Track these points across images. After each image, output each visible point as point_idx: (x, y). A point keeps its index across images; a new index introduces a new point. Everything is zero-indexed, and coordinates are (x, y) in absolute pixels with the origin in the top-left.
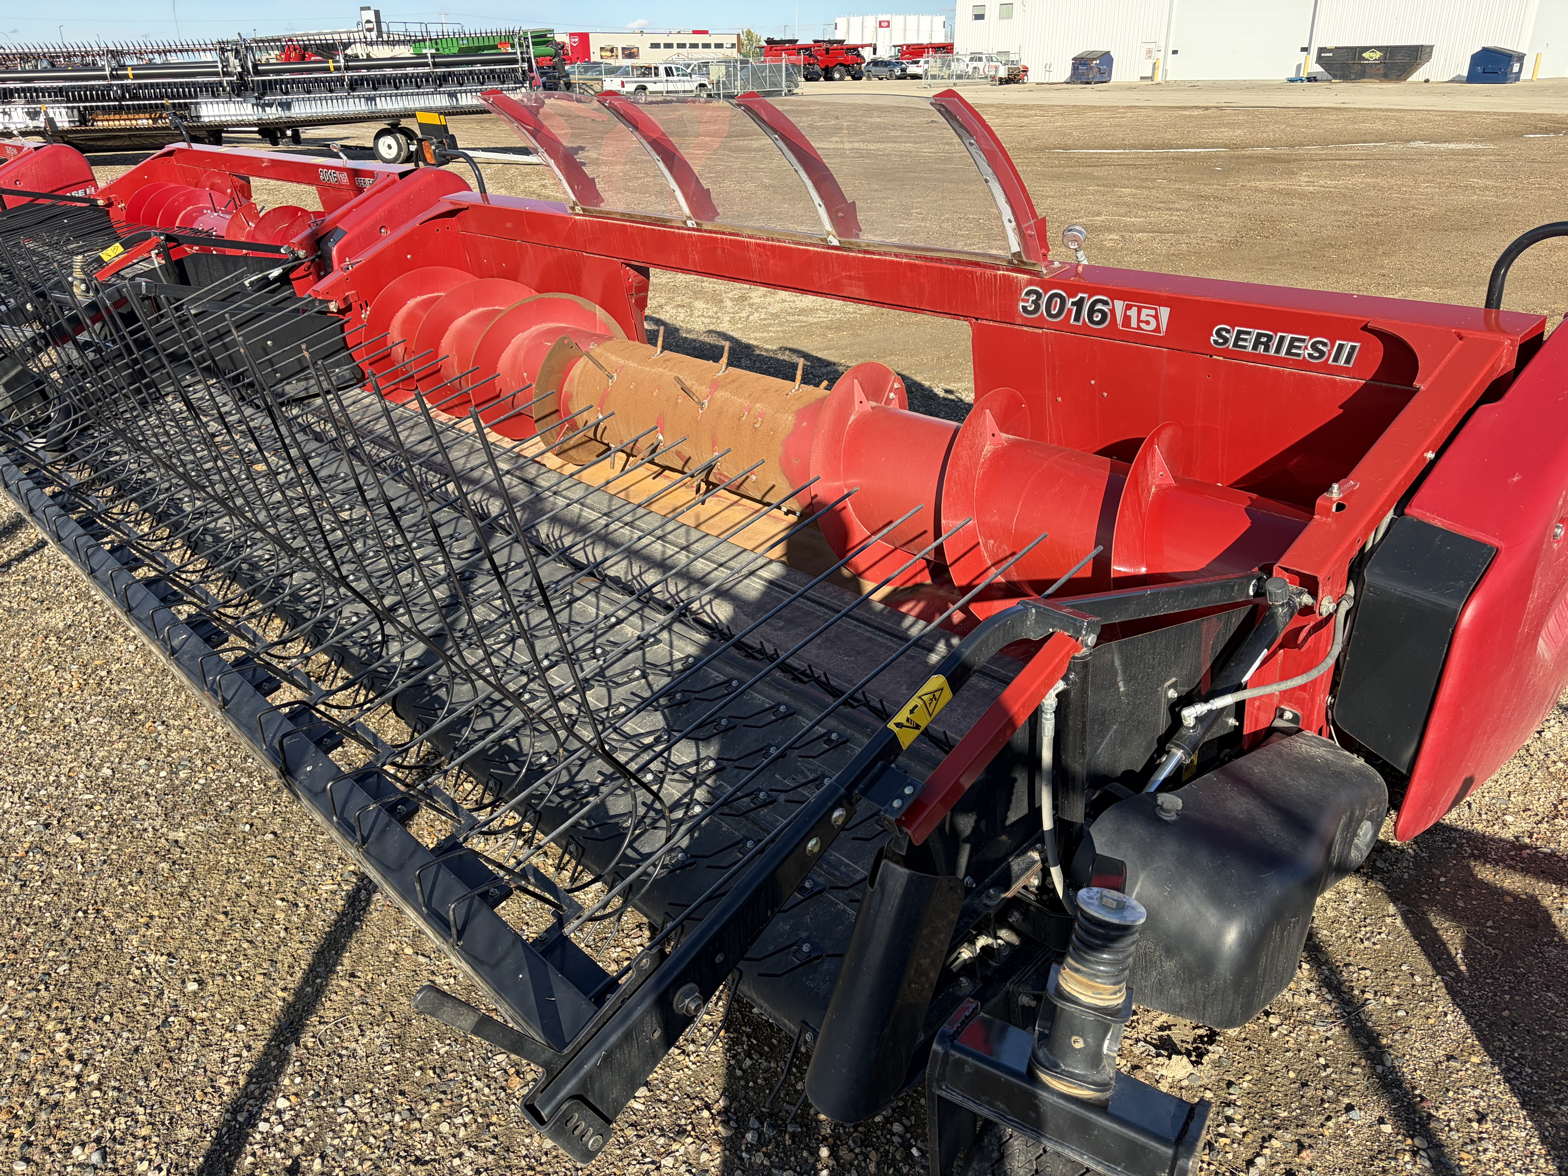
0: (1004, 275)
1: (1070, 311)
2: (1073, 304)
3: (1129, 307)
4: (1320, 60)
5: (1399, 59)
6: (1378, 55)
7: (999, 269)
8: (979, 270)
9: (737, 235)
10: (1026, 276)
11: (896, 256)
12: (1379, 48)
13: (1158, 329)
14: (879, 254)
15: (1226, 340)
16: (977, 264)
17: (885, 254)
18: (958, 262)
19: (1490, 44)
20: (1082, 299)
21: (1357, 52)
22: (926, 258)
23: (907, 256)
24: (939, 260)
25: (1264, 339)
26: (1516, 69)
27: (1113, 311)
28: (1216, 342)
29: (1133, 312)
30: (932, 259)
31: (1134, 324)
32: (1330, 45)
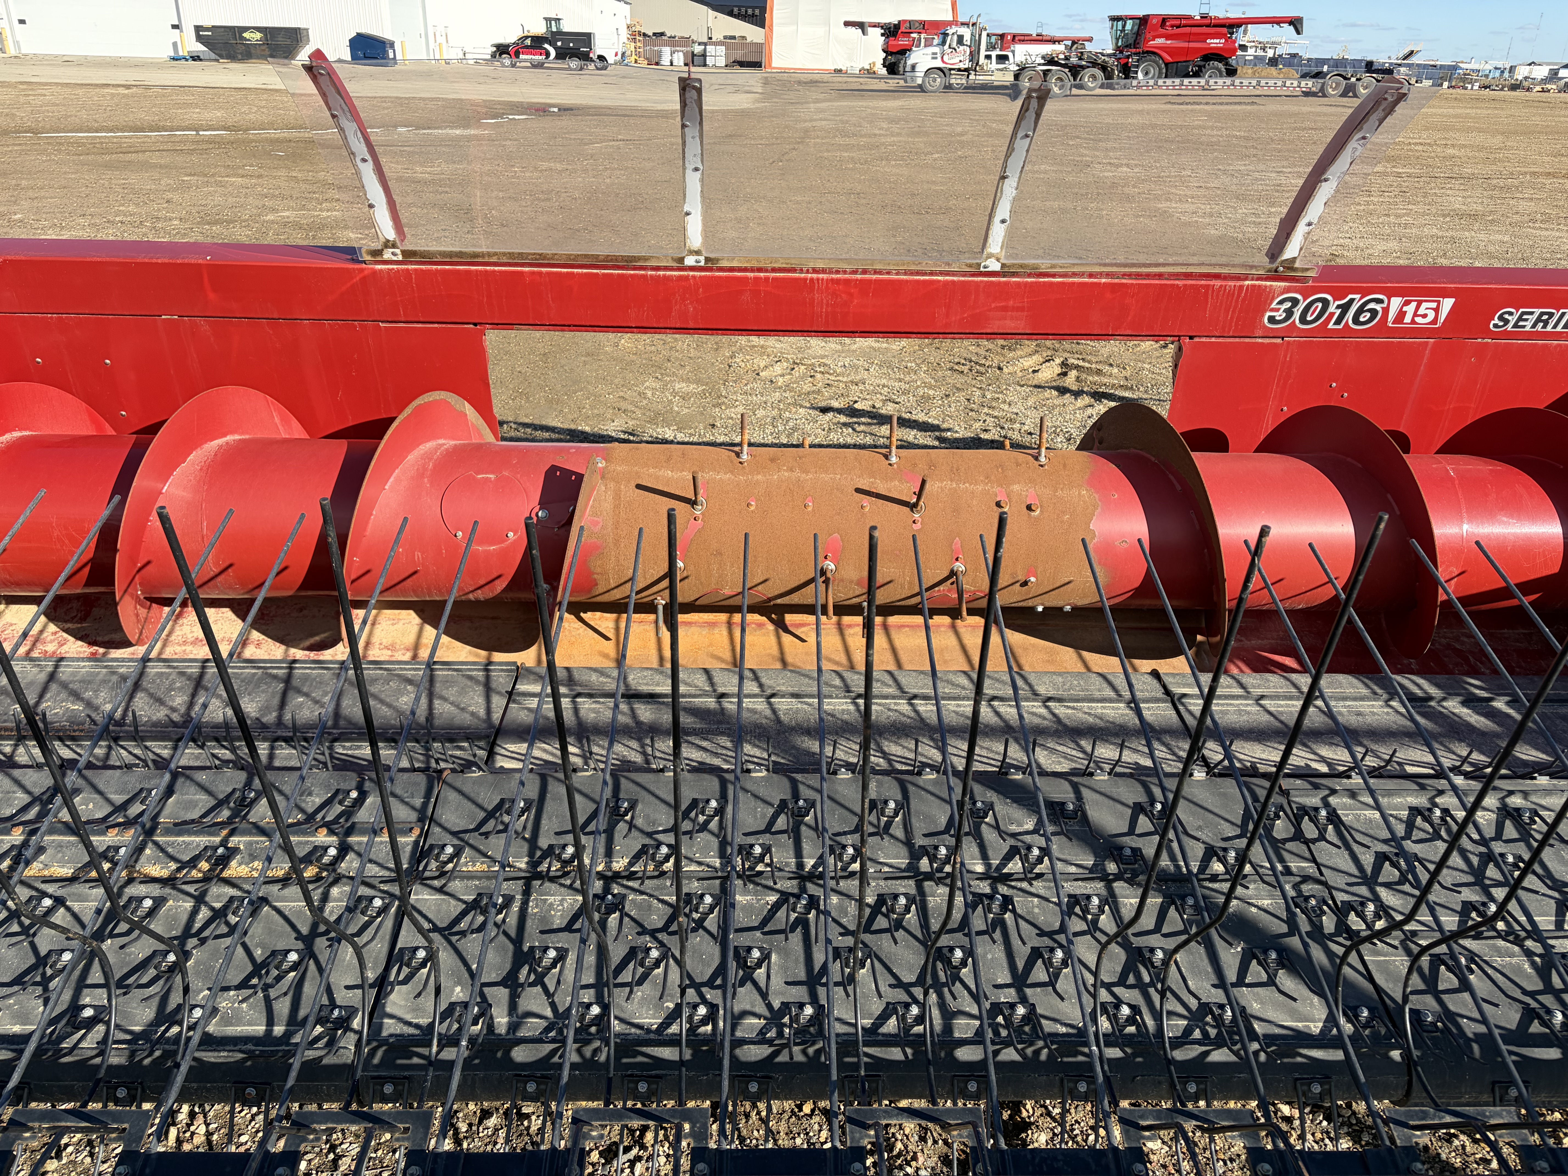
0: (1253, 286)
1: (1332, 314)
2: (1338, 307)
3: (1407, 303)
4: (199, 38)
5: (281, 40)
6: (258, 35)
7: (1246, 279)
8: (1218, 283)
9: (794, 270)
10: (1283, 284)
11: (1091, 275)
12: (258, 29)
13: (1435, 321)
14: (1061, 276)
15: (1507, 322)
16: (1217, 276)
17: (1074, 274)
18: (1188, 276)
19: (363, 31)
20: (1352, 300)
21: (237, 32)
22: (1138, 275)
23: (1108, 275)
24: (1160, 276)
25: (1545, 317)
26: (391, 55)
27: (1386, 310)
28: (1496, 326)
29: (1410, 309)
30: (1148, 276)
31: (1408, 319)
32: (207, 23)
